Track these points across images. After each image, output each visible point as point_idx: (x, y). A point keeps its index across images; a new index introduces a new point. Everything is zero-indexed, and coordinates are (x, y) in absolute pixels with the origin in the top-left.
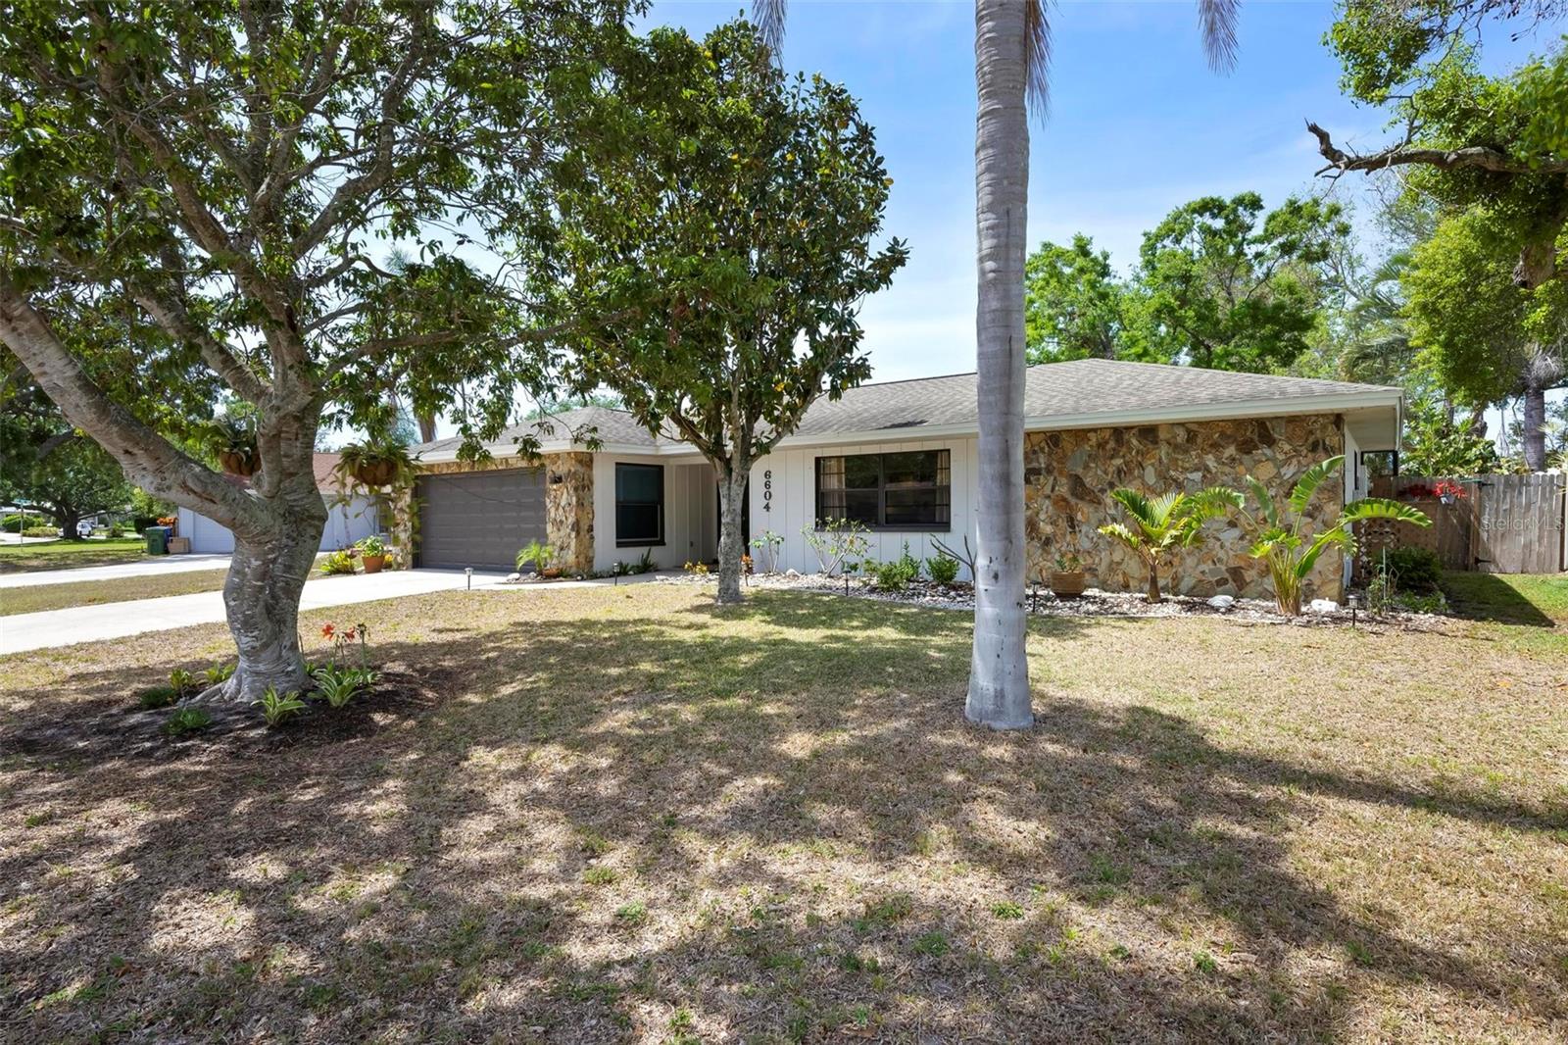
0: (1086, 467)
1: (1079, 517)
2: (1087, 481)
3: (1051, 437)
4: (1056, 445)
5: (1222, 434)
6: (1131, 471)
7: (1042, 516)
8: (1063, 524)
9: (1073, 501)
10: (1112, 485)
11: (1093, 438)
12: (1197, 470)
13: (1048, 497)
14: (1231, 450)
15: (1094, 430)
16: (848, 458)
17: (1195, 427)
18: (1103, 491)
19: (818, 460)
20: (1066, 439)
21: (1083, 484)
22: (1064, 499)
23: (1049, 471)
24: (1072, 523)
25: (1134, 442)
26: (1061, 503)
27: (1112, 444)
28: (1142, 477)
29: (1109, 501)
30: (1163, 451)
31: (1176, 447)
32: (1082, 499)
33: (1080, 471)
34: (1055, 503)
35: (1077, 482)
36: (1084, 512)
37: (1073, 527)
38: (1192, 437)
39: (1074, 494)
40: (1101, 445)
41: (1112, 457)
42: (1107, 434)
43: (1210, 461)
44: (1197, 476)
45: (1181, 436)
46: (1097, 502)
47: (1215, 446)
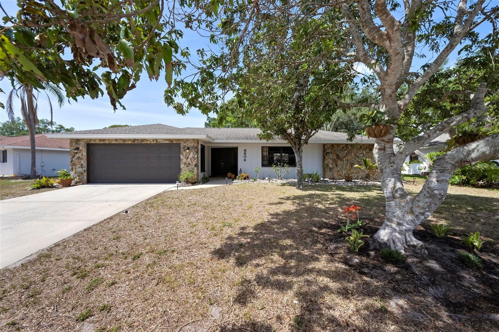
0: (340, 152)
2: (340, 155)
4: (333, 147)
5: (366, 147)
6: (349, 154)
7: (330, 163)
8: (334, 165)
9: (337, 160)
10: (345, 157)
11: (341, 146)
12: (362, 154)
13: (331, 159)
14: (368, 150)
15: (342, 144)
17: (361, 145)
18: (343, 158)
19: (262, 147)
20: (336, 146)
23: (331, 153)
24: (337, 166)
25: (350, 147)
26: (334, 160)
27: (345, 148)
28: (351, 155)
29: (344, 160)
30: (355, 150)
31: (358, 149)
32: (339, 159)
33: (338, 153)
35: (338, 155)
36: (339, 162)
38: (361, 147)
39: (337, 158)
40: (343, 148)
41: (345, 150)
42: (344, 145)
43: (364, 152)
45: (359, 147)
46: (342, 160)
47: (365, 149)
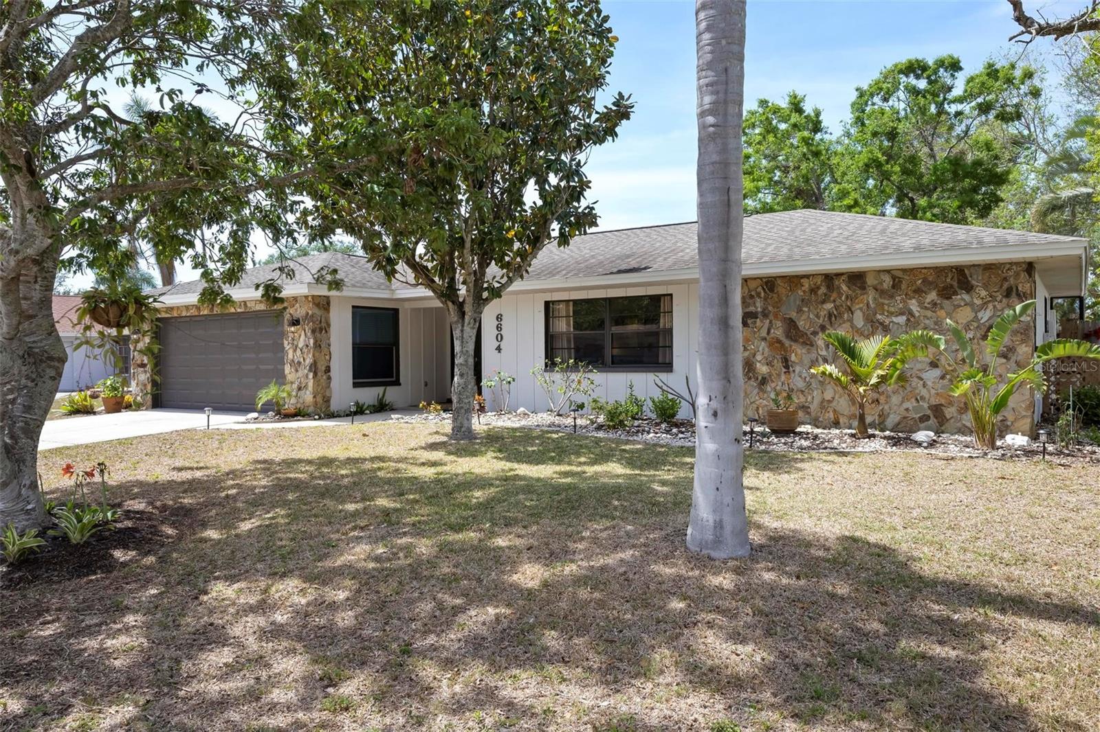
0: (800, 311)
1: (793, 358)
2: (801, 324)
3: (766, 283)
4: (772, 290)
5: (925, 281)
6: (840, 315)
7: (759, 357)
8: (778, 364)
9: (787, 343)
10: (823, 328)
11: (806, 284)
12: (902, 314)
13: (764, 339)
14: (932, 296)
15: (807, 276)
16: (575, 302)
17: (899, 274)
18: (815, 333)
19: (547, 304)
20: (782, 288)
21: (796, 327)
22: (779, 341)
23: (765, 315)
24: (787, 363)
25: (844, 287)
26: (776, 344)
27: (823, 290)
28: (851, 320)
29: (821, 343)
30: (871, 296)
31: (882, 293)
32: (796, 341)
33: (794, 315)
34: (771, 345)
35: (791, 325)
36: (798, 353)
37: (787, 367)
38: (896, 283)
39: (788, 337)
40: (814, 290)
41: (823, 302)
42: (819, 280)
43: (914, 305)
44: (902, 320)
45: (887, 282)
46: (810, 344)
47: (918, 292)
